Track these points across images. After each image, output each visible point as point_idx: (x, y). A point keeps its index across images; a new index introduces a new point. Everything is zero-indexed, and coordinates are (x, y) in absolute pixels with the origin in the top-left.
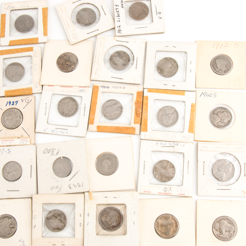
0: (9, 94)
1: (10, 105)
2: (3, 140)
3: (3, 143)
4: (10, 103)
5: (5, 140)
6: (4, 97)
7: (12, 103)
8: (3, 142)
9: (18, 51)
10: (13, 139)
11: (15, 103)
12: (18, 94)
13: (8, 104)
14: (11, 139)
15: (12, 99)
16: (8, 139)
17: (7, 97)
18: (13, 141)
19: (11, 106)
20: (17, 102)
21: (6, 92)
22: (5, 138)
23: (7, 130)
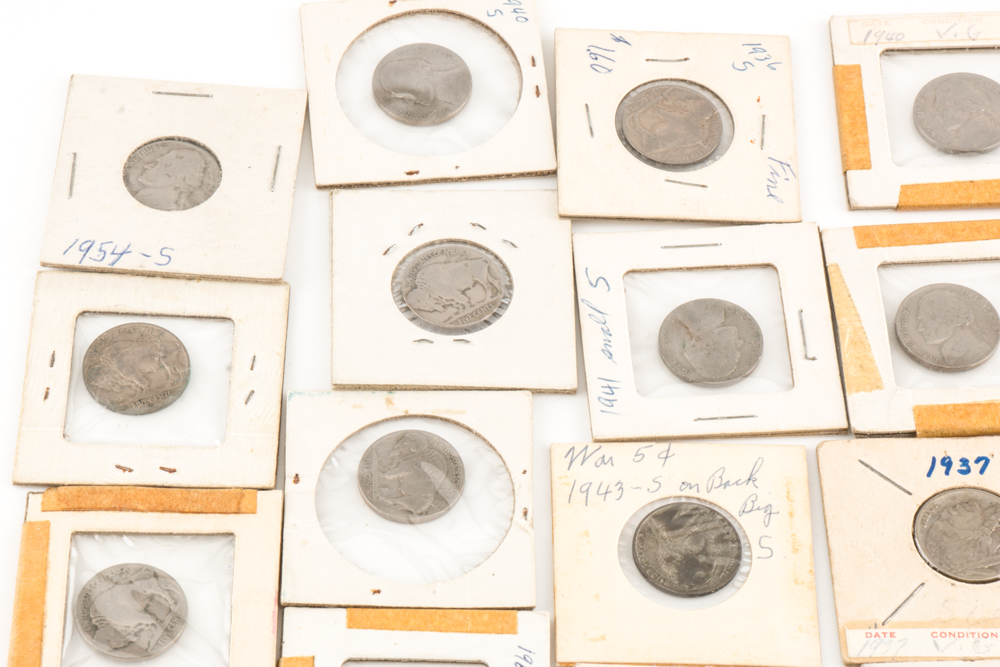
0: (937, 424)
1: (947, 473)
2: (939, 631)
3: (936, 645)
4: (947, 463)
5: (947, 631)
6: (912, 434)
7: (956, 465)
8: (939, 640)
9: (951, 233)
10: (989, 631)
11: (975, 468)
12: (984, 425)
13: (940, 469)
14: (981, 631)
15: (957, 449)
16: (965, 630)
17: (929, 435)
18: (991, 640)
19: (955, 479)
20: (984, 461)
21: (920, 412)
22: (945, 623)
23: (953, 585)
